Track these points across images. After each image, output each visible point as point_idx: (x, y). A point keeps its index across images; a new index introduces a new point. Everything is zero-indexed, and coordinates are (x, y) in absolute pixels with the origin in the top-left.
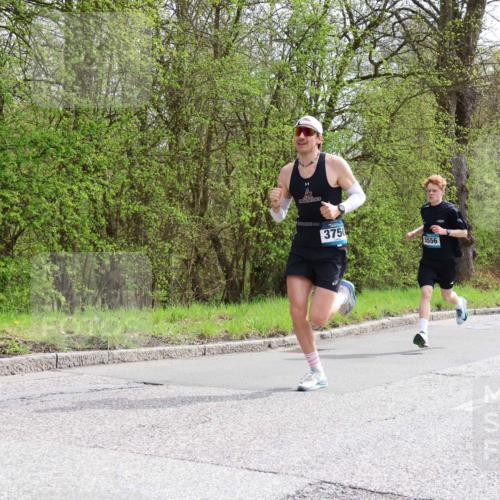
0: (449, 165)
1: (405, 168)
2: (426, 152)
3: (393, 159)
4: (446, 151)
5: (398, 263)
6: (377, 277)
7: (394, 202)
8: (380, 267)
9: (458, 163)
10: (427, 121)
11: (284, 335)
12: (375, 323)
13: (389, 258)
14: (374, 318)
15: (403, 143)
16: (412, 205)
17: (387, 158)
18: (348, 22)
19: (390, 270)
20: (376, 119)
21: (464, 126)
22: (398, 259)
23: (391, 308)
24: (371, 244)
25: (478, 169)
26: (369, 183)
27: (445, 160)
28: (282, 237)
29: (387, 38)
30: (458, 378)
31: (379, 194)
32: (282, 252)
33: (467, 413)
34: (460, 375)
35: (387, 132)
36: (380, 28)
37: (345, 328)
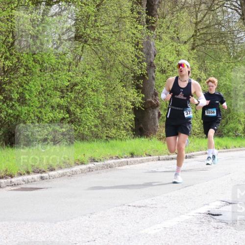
0: (141, 46)
1: (108, 47)
2: (124, 35)
3: (99, 40)
4: (139, 35)
5: (102, 120)
7: (99, 73)
8: (89, 124)
9: (148, 44)
10: (125, 12)
11: (12, 177)
12: (83, 167)
13: (95, 117)
14: (82, 163)
15: (106, 28)
16: (113, 76)
17: (95, 39)
19: (96, 126)
20: (86, 8)
21: (153, 16)
22: (102, 118)
23: (96, 155)
24: (81, 106)
25: (163, 49)
26: (80, 58)
27: (138, 42)
28: (11, 99)
30: (144, 208)
31: (88, 67)
32: (10, 111)
33: (150, 235)
34: (145, 206)
35: (94, 18)
37: (60, 172)
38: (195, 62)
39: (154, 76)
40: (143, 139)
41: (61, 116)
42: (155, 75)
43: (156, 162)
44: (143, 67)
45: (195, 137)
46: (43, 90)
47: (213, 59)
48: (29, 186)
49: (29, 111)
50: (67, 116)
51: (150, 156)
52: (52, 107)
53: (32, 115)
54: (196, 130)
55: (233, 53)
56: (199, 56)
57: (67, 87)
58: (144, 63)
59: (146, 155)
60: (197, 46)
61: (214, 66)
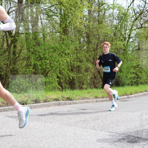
6: (143, 81)
8: (144, 79)
12: (142, 93)
13: (146, 76)
14: (142, 92)
18: (134, 13)
19: (146, 79)
20: (142, 39)
23: (147, 89)
24: (141, 72)
29: (145, 17)
36: (142, 15)
37: (134, 95)
41: (134, 76)
46: (127, 67)
48: (124, 100)
49: (123, 75)
50: (136, 76)
52: (131, 73)
53: (124, 76)
57: (136, 66)
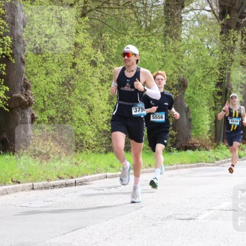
38: (87, 35)
39: (24, 57)
40: (7, 157)
42: (26, 56)
43: (28, 192)
44: (6, 43)
45: (89, 152)
47: (114, 32)
51: (19, 183)
54: (91, 141)
55: (145, 22)
56: (93, 26)
58: (8, 37)
59: (12, 181)
60: (89, 11)
61: (116, 42)
